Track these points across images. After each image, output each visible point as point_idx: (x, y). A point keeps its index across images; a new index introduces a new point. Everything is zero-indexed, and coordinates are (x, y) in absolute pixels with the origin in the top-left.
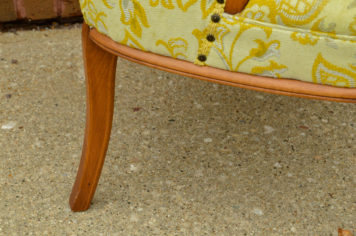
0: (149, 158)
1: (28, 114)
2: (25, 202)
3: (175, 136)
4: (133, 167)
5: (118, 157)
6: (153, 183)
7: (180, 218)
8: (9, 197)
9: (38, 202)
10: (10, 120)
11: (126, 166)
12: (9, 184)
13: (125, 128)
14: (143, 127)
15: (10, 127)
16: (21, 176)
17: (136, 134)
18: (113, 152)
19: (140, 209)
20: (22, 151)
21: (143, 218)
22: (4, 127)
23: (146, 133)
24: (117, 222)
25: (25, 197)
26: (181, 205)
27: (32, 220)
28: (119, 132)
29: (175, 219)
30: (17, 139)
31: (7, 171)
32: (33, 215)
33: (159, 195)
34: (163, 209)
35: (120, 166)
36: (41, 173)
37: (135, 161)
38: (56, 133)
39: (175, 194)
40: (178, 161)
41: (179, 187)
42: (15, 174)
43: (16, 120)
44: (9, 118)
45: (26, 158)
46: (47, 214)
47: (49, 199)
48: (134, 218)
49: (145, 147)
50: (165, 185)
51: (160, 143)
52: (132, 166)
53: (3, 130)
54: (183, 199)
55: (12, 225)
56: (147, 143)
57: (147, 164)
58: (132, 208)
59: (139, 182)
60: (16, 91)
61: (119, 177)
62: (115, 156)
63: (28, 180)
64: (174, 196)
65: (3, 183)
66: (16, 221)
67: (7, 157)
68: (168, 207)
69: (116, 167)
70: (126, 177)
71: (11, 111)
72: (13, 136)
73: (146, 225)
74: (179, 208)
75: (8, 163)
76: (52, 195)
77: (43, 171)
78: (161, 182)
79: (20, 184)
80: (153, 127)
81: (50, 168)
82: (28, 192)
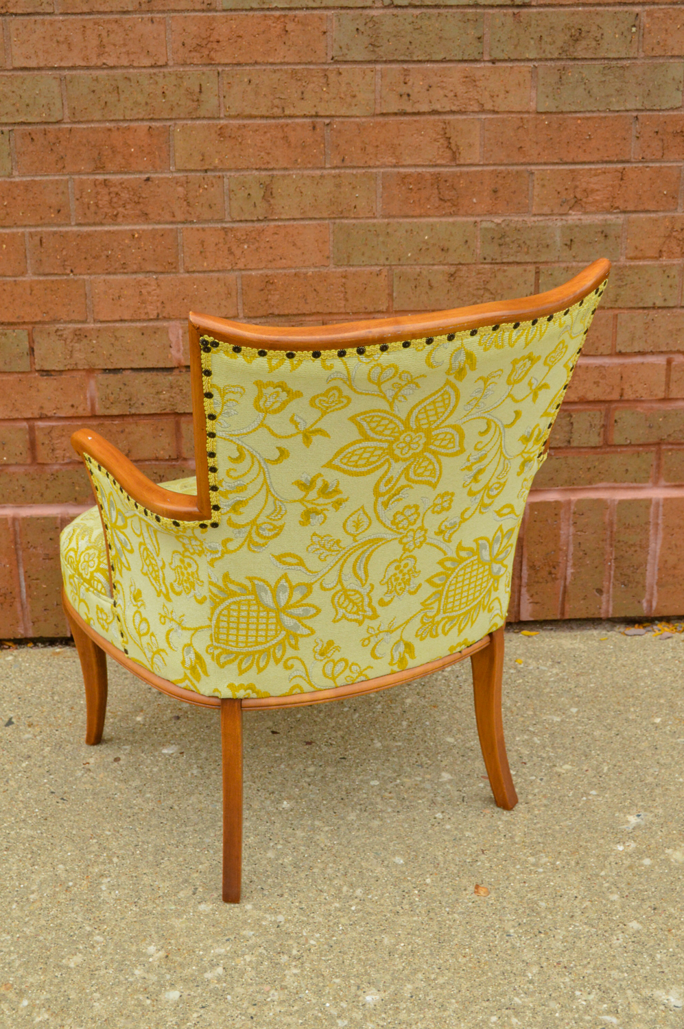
0: (306, 796)
1: (192, 739)
2: (168, 828)
3: (341, 775)
4: (285, 804)
5: (273, 793)
6: (301, 822)
7: (317, 858)
8: (154, 822)
9: (181, 830)
10: (172, 744)
11: (279, 801)
12: (156, 809)
13: (290, 762)
14: (310, 762)
15: (171, 752)
16: (170, 803)
17: (299, 769)
18: (270, 787)
19: (279, 847)
20: (177, 777)
21: (281, 854)
22: (165, 751)
23: (311, 769)
24: (252, 856)
25: (169, 823)
26: (323, 846)
27: (170, 847)
28: (282, 766)
29: (311, 859)
30: (175, 765)
31: (157, 796)
32: (172, 842)
33: (303, 834)
34: (302, 848)
35: (273, 802)
36: (191, 802)
37: (289, 798)
38: (216, 761)
39: (320, 835)
40: (334, 802)
41: (326, 829)
42: (164, 800)
43: (179, 744)
44: (172, 742)
45: (179, 785)
46: (186, 843)
47: (192, 828)
48: (271, 854)
49: (305, 784)
50: (313, 825)
51: (322, 781)
52: (285, 802)
53: (163, 754)
54: (326, 841)
55: (150, 850)
56: (308, 780)
57: (301, 802)
58: (272, 844)
59: (288, 819)
60: (186, 712)
61: (268, 813)
62: (270, 790)
63: (176, 807)
64: (318, 837)
65: (151, 808)
66: (155, 846)
67: (160, 782)
68: (309, 847)
69: (268, 802)
70: (275, 813)
71: (175, 735)
72: (171, 761)
73: (280, 862)
74: (319, 849)
75: (160, 789)
76: (196, 824)
77: (193, 799)
78: (310, 822)
79: (167, 810)
80: (320, 764)
81: (201, 797)
82: (173, 819)
